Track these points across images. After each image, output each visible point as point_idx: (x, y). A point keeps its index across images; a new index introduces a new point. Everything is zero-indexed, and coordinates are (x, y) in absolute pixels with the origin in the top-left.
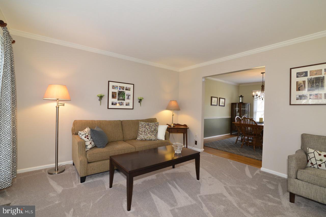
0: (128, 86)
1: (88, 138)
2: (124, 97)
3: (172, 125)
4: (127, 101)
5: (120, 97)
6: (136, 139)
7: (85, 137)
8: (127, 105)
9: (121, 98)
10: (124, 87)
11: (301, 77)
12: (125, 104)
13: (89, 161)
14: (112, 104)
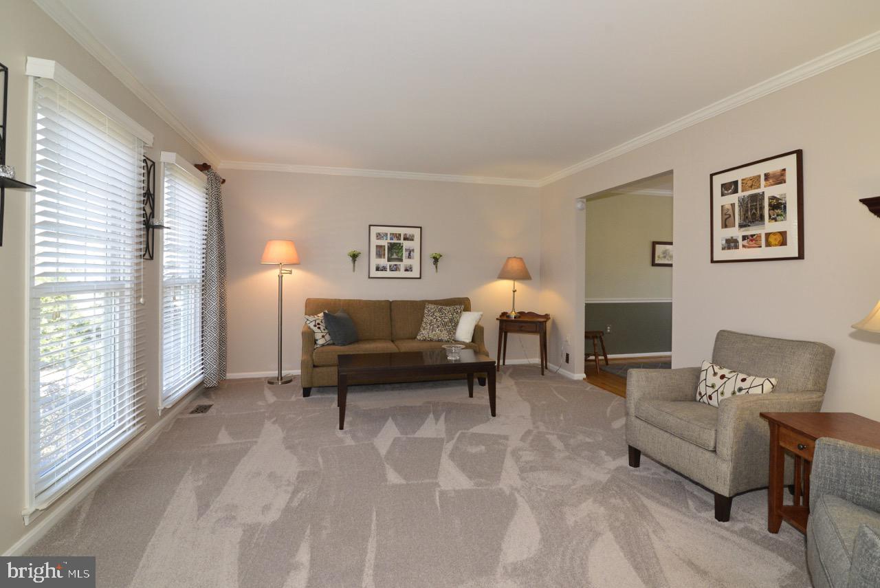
0: (409, 231)
1: (319, 328)
2: (400, 255)
3: (513, 315)
4: (406, 262)
5: (392, 255)
6: (415, 338)
7: (315, 326)
8: (406, 270)
9: (395, 256)
10: (400, 235)
11: (728, 194)
12: (402, 269)
13: (316, 364)
14: (378, 269)
